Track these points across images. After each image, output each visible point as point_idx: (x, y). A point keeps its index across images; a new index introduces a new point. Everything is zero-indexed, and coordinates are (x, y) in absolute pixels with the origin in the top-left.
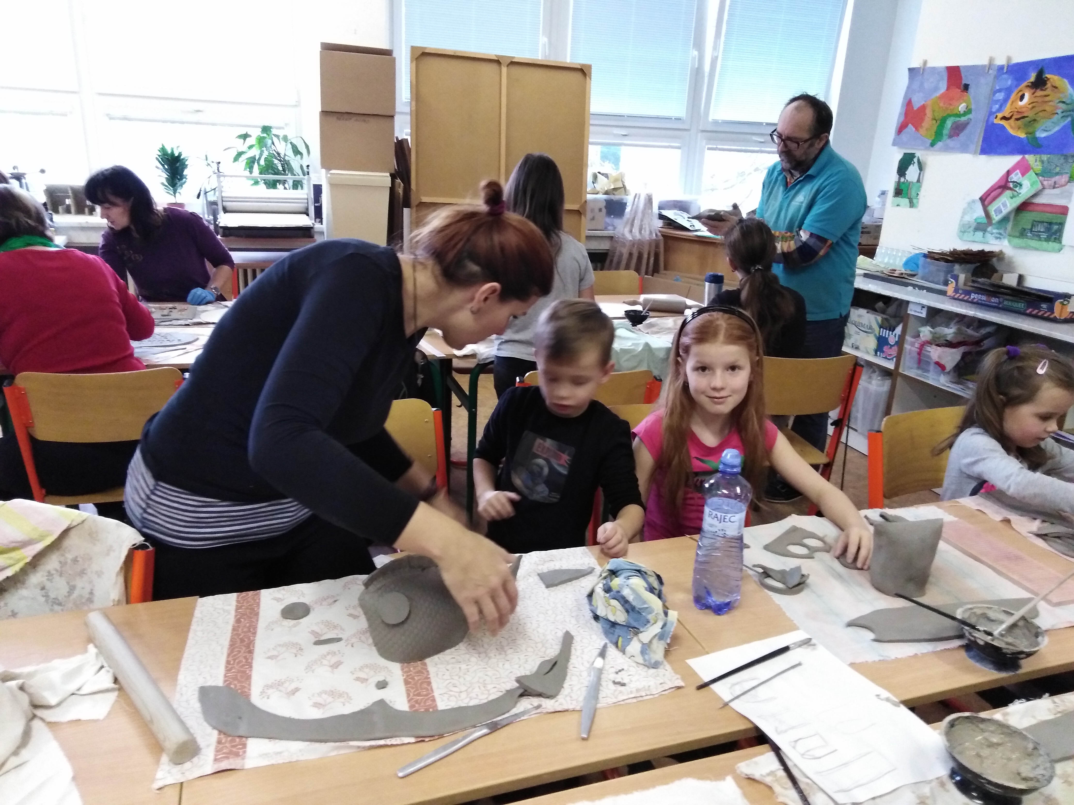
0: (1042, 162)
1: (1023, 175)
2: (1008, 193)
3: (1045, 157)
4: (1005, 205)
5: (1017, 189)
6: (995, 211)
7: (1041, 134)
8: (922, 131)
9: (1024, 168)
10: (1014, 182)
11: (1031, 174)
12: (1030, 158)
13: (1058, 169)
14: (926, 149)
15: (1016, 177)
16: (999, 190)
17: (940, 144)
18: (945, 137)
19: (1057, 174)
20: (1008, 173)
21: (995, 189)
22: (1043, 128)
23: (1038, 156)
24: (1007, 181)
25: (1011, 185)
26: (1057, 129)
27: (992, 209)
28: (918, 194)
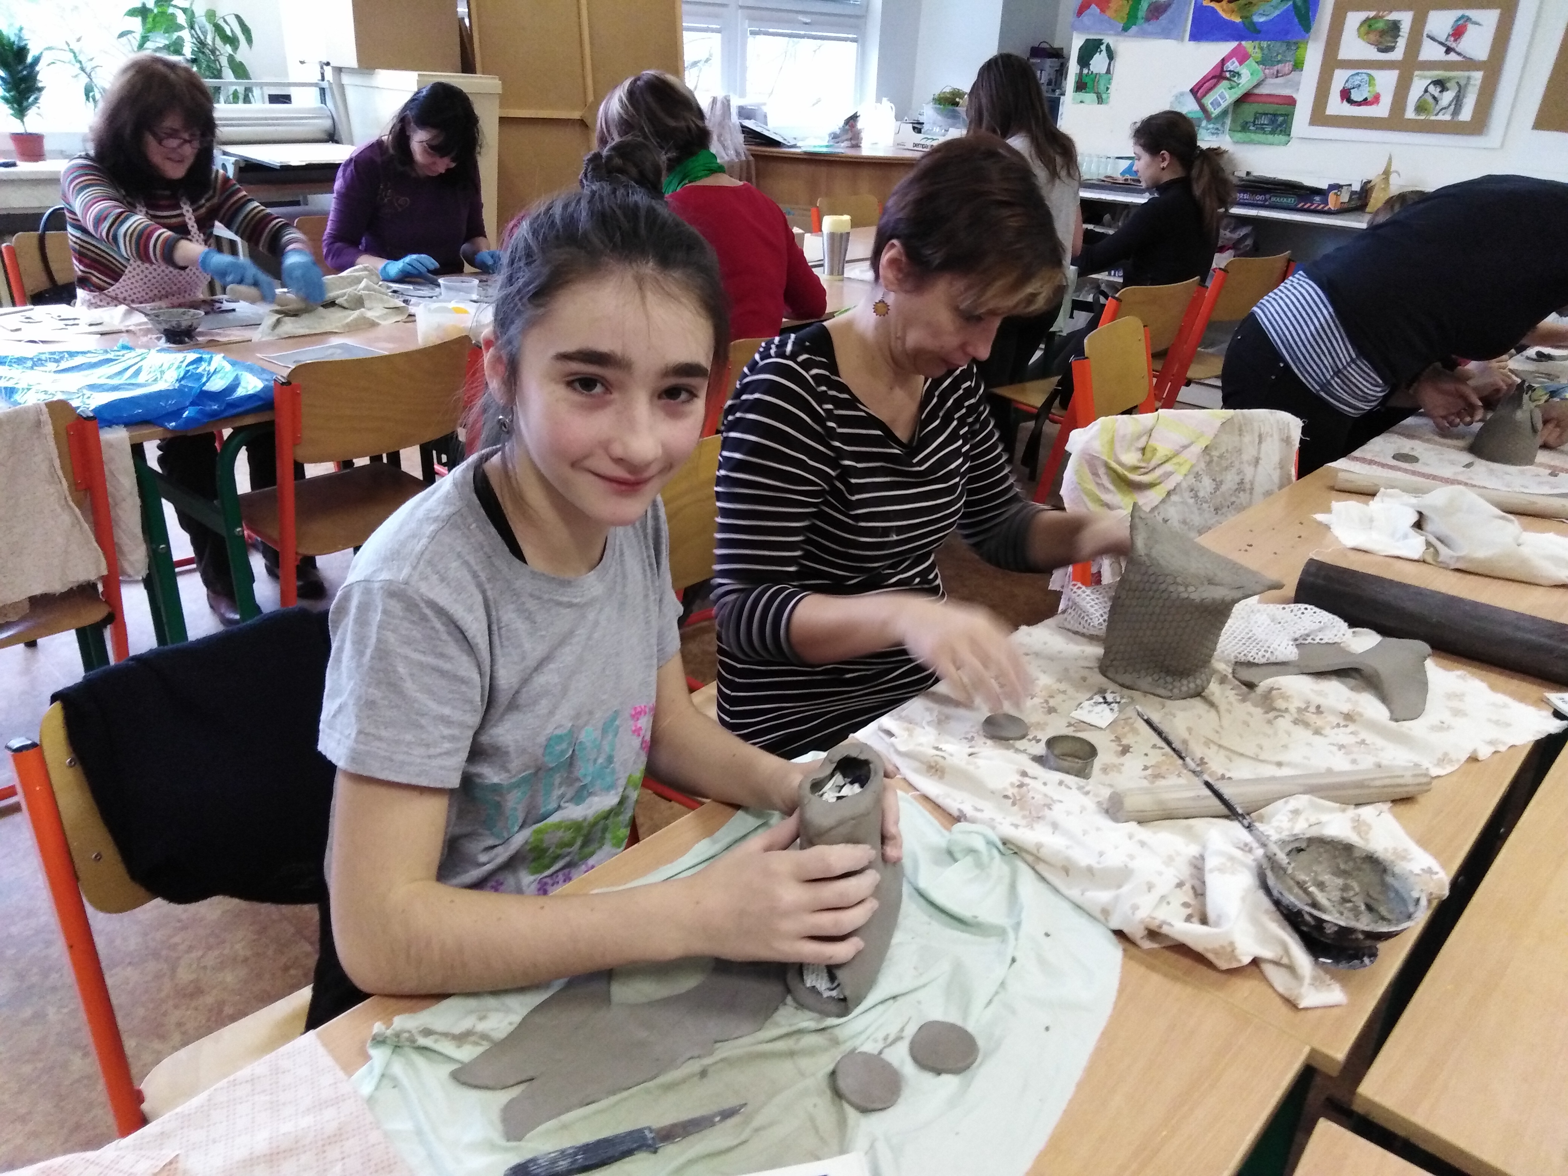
0: (1262, 49)
1: (1241, 63)
2: (1225, 83)
3: (1264, 44)
4: (1222, 96)
5: (1235, 79)
6: (1212, 104)
7: (1259, 19)
8: (1109, 13)
9: (1242, 56)
10: (1230, 71)
11: (1250, 62)
12: (1248, 45)
13: (1279, 57)
14: (1118, 34)
15: (1233, 65)
16: (1214, 81)
17: (1134, 29)
18: (1140, 21)
19: (1279, 62)
20: (1223, 61)
21: (1208, 81)
22: (1261, 12)
23: (1257, 43)
24: (1222, 71)
25: (1228, 75)
26: (1277, 12)
27: (1208, 101)
28: (1108, 89)
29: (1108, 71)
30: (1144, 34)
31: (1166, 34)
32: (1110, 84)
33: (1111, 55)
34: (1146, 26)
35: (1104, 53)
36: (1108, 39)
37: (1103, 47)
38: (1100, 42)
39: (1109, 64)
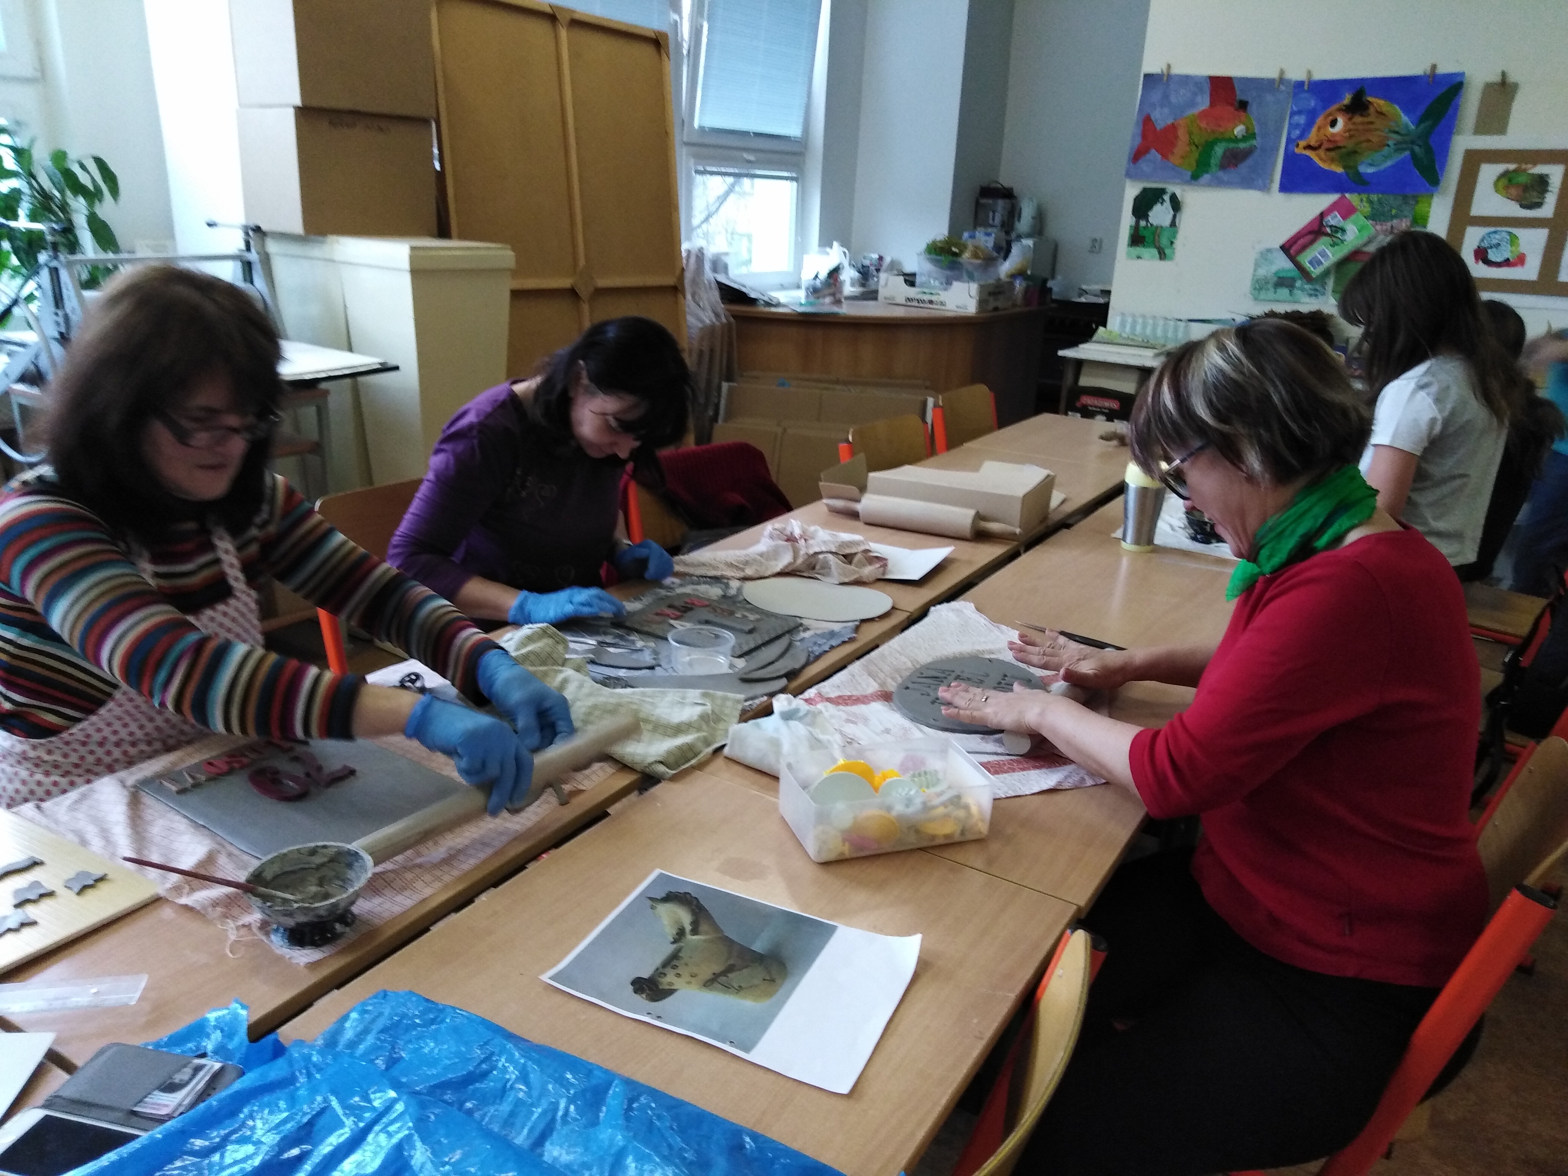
0: (1371, 202)
2: (1325, 240)
3: (1374, 197)
4: (1323, 254)
5: (1339, 235)
6: (1310, 262)
7: (1366, 169)
8: (1175, 159)
9: (1347, 211)
10: (1331, 226)
11: (1358, 217)
12: (1353, 198)
13: (1394, 212)
14: (1187, 183)
15: (1335, 219)
16: (1310, 237)
17: (1207, 177)
18: (1214, 169)
19: (1395, 217)
20: (1322, 215)
21: (1306, 235)
22: (1370, 161)
23: (1364, 197)
24: (1321, 225)
25: (1328, 230)
26: (1389, 163)
28: (1172, 243)
29: (1173, 224)
30: (1220, 183)
31: (1247, 183)
32: (1175, 237)
33: (1176, 205)
34: (1221, 174)
35: (1167, 204)
36: (1171, 188)
37: (1167, 198)
38: (1163, 191)
39: (1174, 217)
